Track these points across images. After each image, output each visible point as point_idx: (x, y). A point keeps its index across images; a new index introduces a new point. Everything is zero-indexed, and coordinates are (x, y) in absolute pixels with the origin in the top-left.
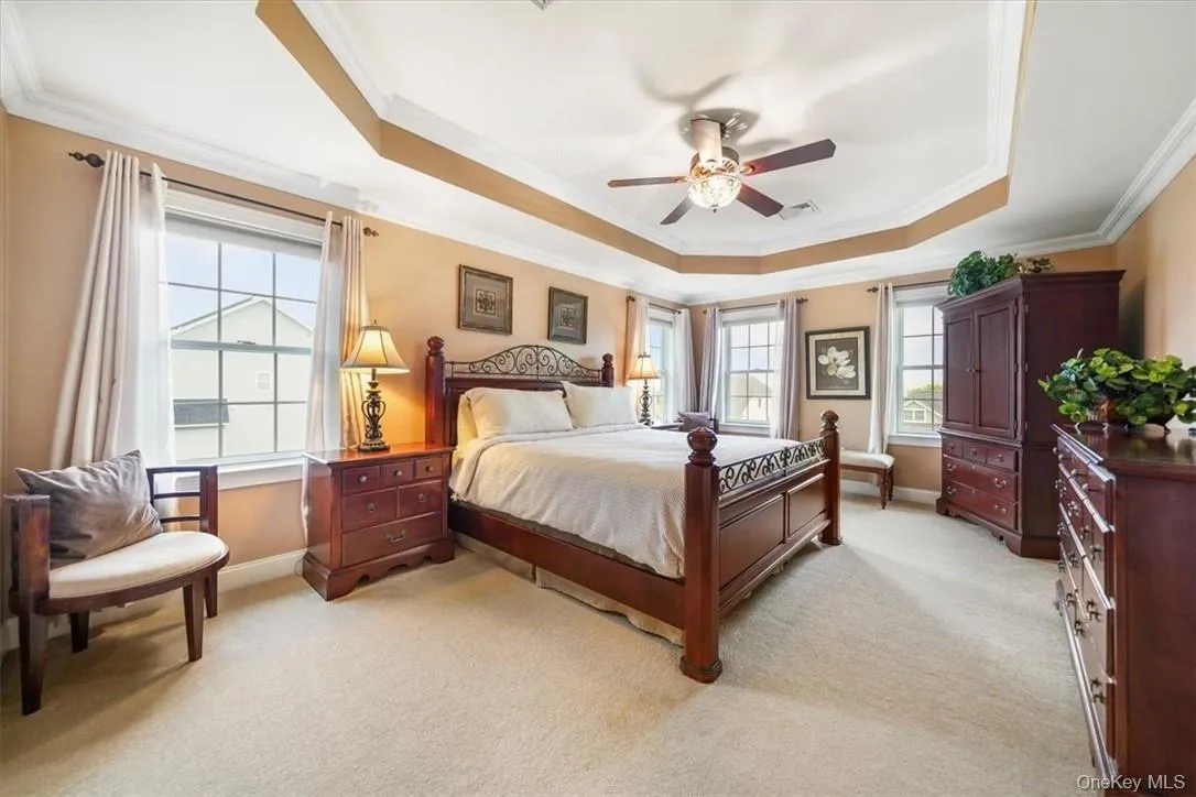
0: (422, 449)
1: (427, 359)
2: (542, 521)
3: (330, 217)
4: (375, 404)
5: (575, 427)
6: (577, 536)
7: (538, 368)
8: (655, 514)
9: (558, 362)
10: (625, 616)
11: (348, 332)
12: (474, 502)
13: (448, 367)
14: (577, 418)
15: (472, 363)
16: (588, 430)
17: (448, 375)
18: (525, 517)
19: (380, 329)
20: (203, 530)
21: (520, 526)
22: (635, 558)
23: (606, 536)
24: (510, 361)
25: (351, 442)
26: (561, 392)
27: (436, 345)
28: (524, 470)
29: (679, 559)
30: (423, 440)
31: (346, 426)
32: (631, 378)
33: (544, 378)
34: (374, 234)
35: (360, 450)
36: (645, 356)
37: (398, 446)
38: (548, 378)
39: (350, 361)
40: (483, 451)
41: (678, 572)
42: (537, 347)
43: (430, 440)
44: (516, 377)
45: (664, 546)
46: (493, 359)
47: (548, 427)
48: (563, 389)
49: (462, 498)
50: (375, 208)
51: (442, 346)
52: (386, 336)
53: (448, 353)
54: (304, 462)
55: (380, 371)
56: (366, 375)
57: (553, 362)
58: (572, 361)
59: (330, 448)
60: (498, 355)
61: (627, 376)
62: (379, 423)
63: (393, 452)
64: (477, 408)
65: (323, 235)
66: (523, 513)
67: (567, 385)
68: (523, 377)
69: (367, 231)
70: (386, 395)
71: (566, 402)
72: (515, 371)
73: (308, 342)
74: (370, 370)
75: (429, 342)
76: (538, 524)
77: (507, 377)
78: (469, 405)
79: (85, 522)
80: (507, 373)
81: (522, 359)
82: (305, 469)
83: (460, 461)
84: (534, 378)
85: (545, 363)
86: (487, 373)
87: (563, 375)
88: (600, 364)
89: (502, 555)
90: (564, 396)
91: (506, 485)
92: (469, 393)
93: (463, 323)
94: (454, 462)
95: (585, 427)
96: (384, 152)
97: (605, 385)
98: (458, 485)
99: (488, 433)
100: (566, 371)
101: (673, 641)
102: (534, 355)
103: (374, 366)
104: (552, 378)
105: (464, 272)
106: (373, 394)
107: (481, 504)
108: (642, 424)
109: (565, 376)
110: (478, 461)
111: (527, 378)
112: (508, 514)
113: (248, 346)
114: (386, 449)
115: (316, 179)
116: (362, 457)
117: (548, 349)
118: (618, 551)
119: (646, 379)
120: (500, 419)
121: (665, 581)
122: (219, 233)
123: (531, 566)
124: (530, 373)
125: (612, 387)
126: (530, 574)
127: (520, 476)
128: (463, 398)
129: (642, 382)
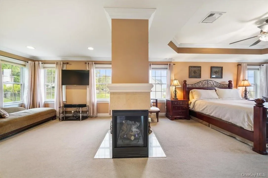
0: (183, 100)
1: (183, 84)
2: (211, 115)
3: (169, 64)
4: (176, 92)
5: (219, 98)
6: (221, 119)
7: (208, 85)
8: (244, 116)
9: (213, 83)
10: (235, 138)
11: (171, 81)
12: (194, 110)
13: (187, 85)
14: (220, 96)
15: (192, 85)
16: (223, 99)
17: (187, 87)
18: (207, 114)
19: (176, 80)
20: (156, 107)
21: (206, 116)
22: (238, 125)
23: (229, 120)
24: (201, 84)
25: (172, 98)
26: (215, 90)
27: (185, 81)
28: (206, 105)
29: (252, 127)
30: (183, 98)
31: (171, 95)
32: (239, 87)
33: (209, 87)
34: (175, 64)
35: (173, 99)
36: (245, 80)
37: (179, 99)
38: (210, 87)
39: (172, 85)
40: (196, 101)
41: (252, 130)
42: (208, 80)
43: (184, 98)
44: (202, 87)
45: (247, 123)
46: (197, 84)
47: (211, 98)
48: (215, 89)
49: (191, 109)
50: (175, 60)
51: (186, 82)
52: (177, 81)
53: (187, 83)
54: (165, 100)
55: (176, 87)
56: (174, 88)
57: (212, 83)
58: (218, 83)
59: (169, 98)
60: (198, 83)
61: (238, 86)
62: (176, 95)
63: (179, 100)
64: (194, 93)
65: (168, 66)
66: (206, 113)
67: (216, 88)
68: (204, 87)
69: (174, 64)
70: (177, 91)
71: (216, 92)
72: (202, 86)
73: (166, 83)
74: (175, 87)
75: (184, 81)
76: (210, 116)
77: (200, 87)
78: (192, 93)
80: (199, 86)
81: (204, 83)
82: (166, 101)
83: (191, 103)
84: (207, 87)
85: (210, 84)
86: (195, 86)
87: (215, 86)
88: (228, 83)
89: (201, 121)
90: (216, 91)
91: (202, 108)
92: (192, 90)
93: (190, 77)
94: (189, 103)
95: (223, 98)
96: (178, 52)
97: (229, 88)
98: (191, 106)
99: (196, 98)
100: (216, 85)
101: (250, 145)
102: (207, 82)
103: (175, 86)
104: (212, 87)
105: (190, 67)
106: (175, 90)
107: (196, 111)
108: (244, 99)
109: (216, 86)
110: (195, 103)
111: (205, 87)
112: (202, 113)
113: (158, 84)
114: (178, 99)
115: (167, 59)
116: (173, 100)
117: (210, 80)
118: (232, 123)
119: (246, 87)
120: (199, 95)
121: (248, 131)
123: (208, 123)
124: (206, 86)
125: (232, 89)
126: (208, 125)
127: (205, 106)
128: (191, 91)
129: (244, 88)
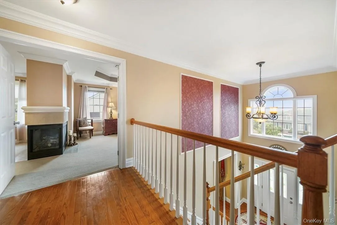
3: (106, 88)
4: (111, 112)
11: (108, 103)
20: (91, 126)
25: (108, 117)
39: (108, 107)
55: (112, 108)
62: (112, 115)
69: (111, 89)
73: (103, 104)
79: (82, 124)
113: (97, 105)
114: (113, 118)
115: (104, 83)
122: (93, 92)
